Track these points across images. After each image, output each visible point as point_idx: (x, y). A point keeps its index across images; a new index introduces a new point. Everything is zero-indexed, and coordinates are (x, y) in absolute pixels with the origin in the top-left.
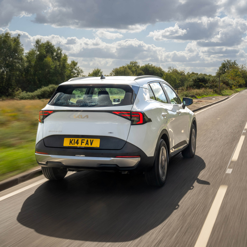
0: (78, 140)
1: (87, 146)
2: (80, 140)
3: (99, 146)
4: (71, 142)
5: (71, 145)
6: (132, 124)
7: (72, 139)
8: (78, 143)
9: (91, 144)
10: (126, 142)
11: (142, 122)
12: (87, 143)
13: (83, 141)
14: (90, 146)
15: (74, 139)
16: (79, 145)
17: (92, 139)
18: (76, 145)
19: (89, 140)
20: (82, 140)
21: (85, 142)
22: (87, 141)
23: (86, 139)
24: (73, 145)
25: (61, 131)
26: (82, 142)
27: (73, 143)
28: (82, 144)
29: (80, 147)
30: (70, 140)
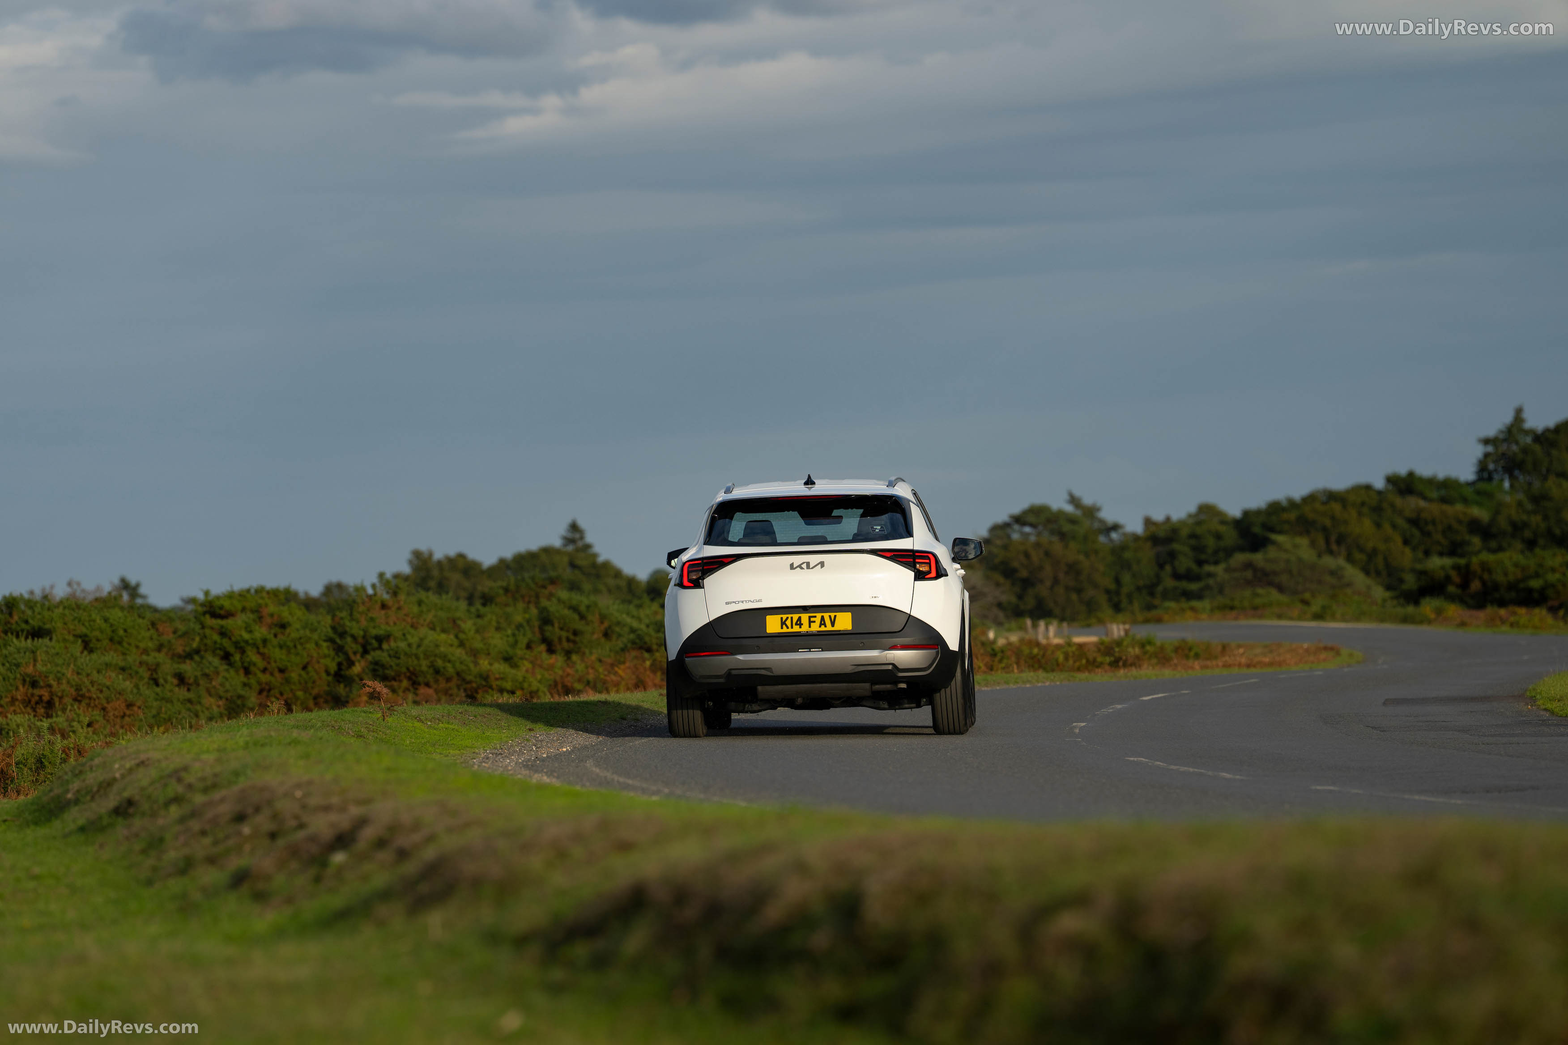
0: (800, 619)
1: (823, 628)
2: (805, 617)
3: (850, 628)
4: (783, 623)
5: (785, 630)
6: (917, 578)
7: (785, 617)
8: (801, 625)
9: (833, 625)
10: (910, 615)
11: (933, 574)
12: (823, 622)
13: (812, 619)
14: (829, 627)
15: (790, 616)
16: (805, 628)
17: (833, 615)
18: (796, 629)
19: (826, 616)
20: (810, 617)
21: (818, 620)
22: (823, 618)
23: (819, 615)
24: (790, 630)
26: (810, 622)
27: (789, 626)
28: (810, 627)
29: (807, 632)
30: (782, 618)
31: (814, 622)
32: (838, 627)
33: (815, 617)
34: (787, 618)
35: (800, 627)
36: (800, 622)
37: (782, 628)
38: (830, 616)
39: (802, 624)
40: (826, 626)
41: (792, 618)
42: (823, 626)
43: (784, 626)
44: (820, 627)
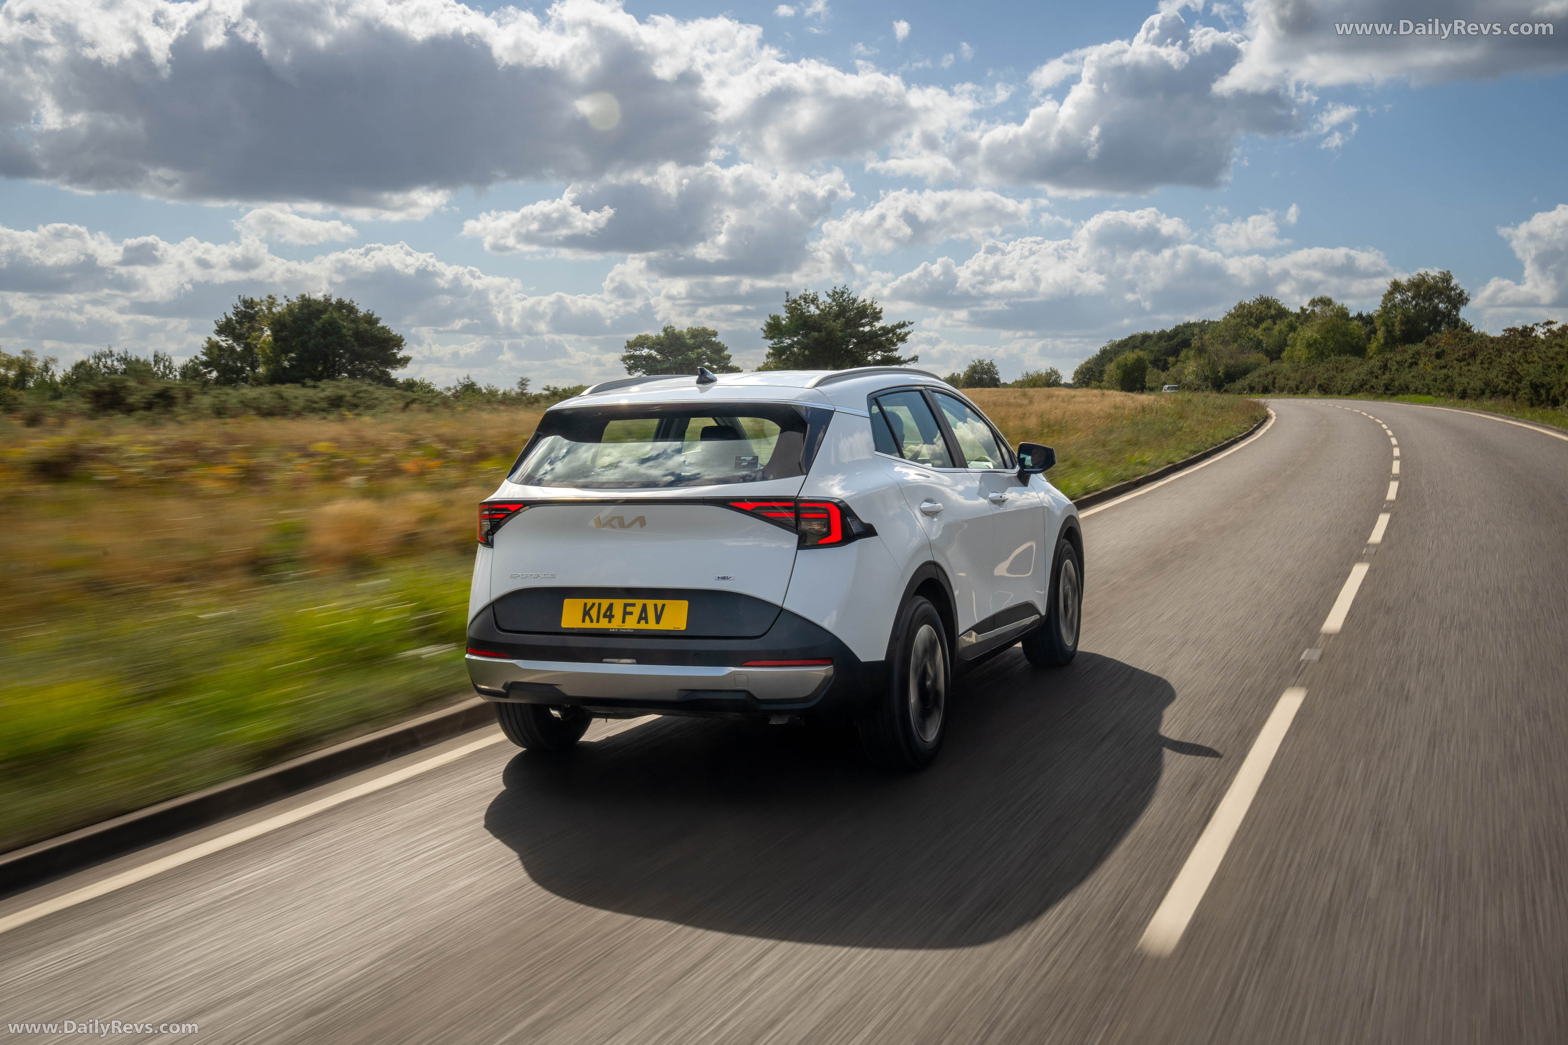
0: (610, 607)
1: (643, 626)
2: (619, 605)
3: (683, 627)
4: (586, 613)
5: (588, 625)
6: (802, 545)
7: (590, 602)
8: (610, 616)
9: (658, 621)
10: (782, 609)
11: (837, 535)
12: (643, 617)
13: (629, 609)
14: (652, 625)
15: (597, 601)
16: (616, 624)
17: (660, 603)
18: (604, 624)
19: (650, 603)
20: (626, 605)
21: (637, 611)
22: (644, 609)
23: (639, 603)
24: (595, 625)
25: (553, 576)
26: (625, 613)
27: (595, 618)
28: (624, 622)
29: (619, 629)
30: (585, 604)
31: (631, 613)
32: (666, 624)
33: (633, 605)
34: (594, 604)
35: (610, 622)
36: (611, 612)
37: (584, 621)
38: (656, 606)
39: (613, 616)
40: (647, 622)
41: (600, 604)
42: (643, 622)
43: (587, 618)
44: (639, 622)
